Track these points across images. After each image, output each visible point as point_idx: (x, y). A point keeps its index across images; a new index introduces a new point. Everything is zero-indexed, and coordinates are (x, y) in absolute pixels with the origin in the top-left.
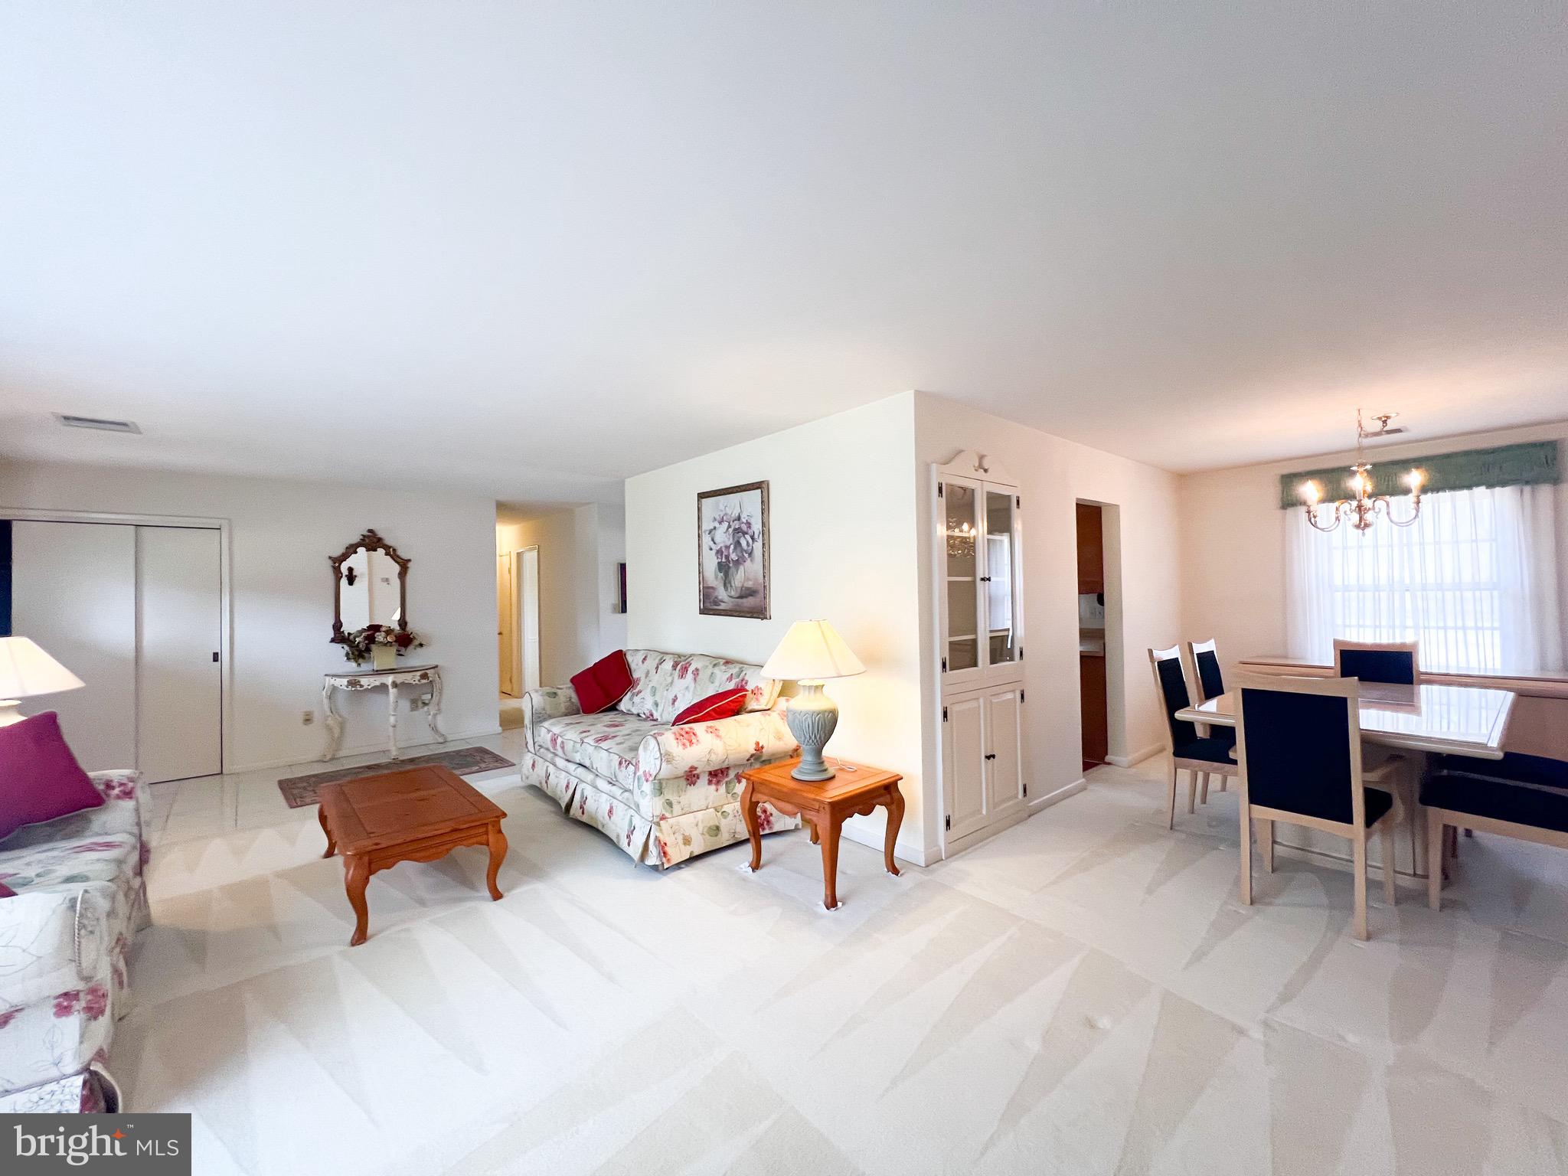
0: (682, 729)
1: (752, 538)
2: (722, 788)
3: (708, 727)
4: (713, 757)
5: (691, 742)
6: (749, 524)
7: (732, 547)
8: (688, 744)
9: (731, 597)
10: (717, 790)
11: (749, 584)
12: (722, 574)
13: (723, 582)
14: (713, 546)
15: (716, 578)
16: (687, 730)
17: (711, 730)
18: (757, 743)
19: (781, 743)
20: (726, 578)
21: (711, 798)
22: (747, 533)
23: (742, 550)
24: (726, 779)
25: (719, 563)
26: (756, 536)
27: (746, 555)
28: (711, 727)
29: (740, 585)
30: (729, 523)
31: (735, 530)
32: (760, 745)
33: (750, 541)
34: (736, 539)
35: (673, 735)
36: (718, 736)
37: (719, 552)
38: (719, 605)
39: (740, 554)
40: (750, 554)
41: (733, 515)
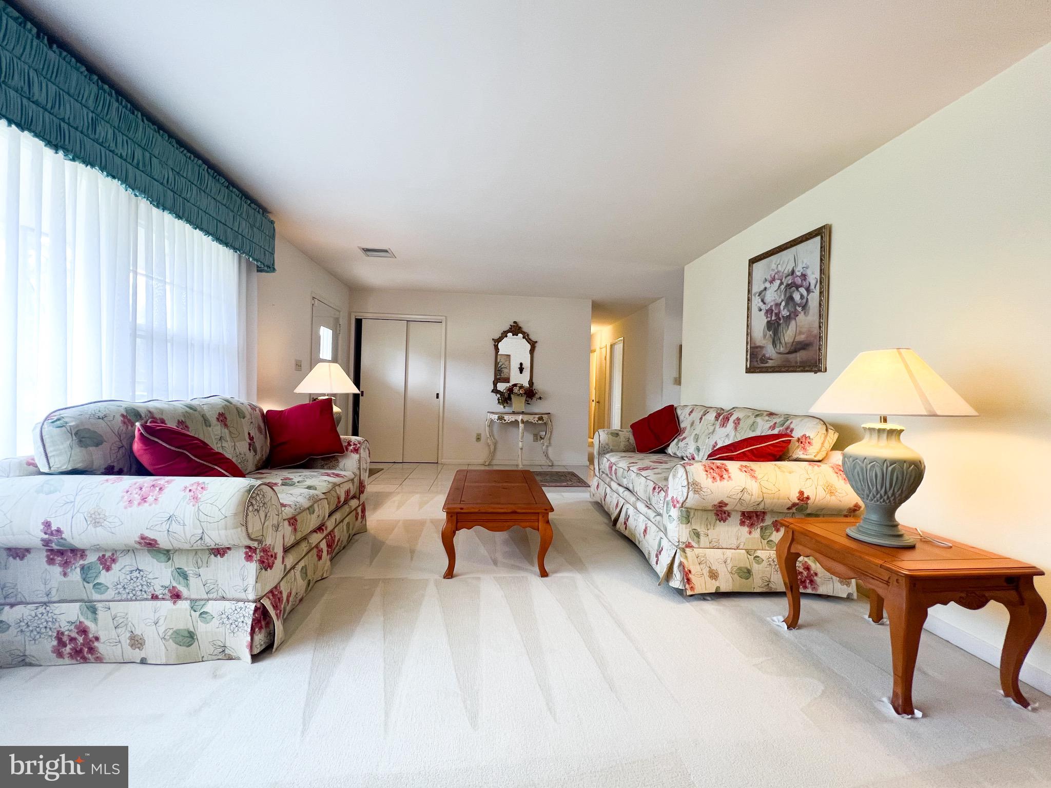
0: (713, 463)
1: (808, 290)
2: (757, 533)
3: (741, 466)
4: (746, 497)
5: (722, 477)
6: (804, 276)
7: (783, 304)
8: (718, 478)
9: (780, 353)
10: (750, 533)
11: (802, 338)
12: (771, 333)
13: (771, 341)
14: (763, 307)
15: (765, 336)
16: (719, 465)
17: (745, 469)
18: (801, 493)
19: (833, 498)
20: (775, 335)
21: (743, 539)
22: (801, 286)
23: (795, 304)
24: (761, 524)
25: (768, 322)
26: (812, 287)
27: (799, 309)
28: (746, 466)
29: (791, 340)
30: (781, 280)
31: (788, 285)
32: (805, 495)
33: (805, 293)
34: (787, 296)
35: (703, 467)
36: (754, 477)
37: (769, 311)
38: (767, 362)
39: (793, 310)
40: (805, 306)
41: (786, 272)
